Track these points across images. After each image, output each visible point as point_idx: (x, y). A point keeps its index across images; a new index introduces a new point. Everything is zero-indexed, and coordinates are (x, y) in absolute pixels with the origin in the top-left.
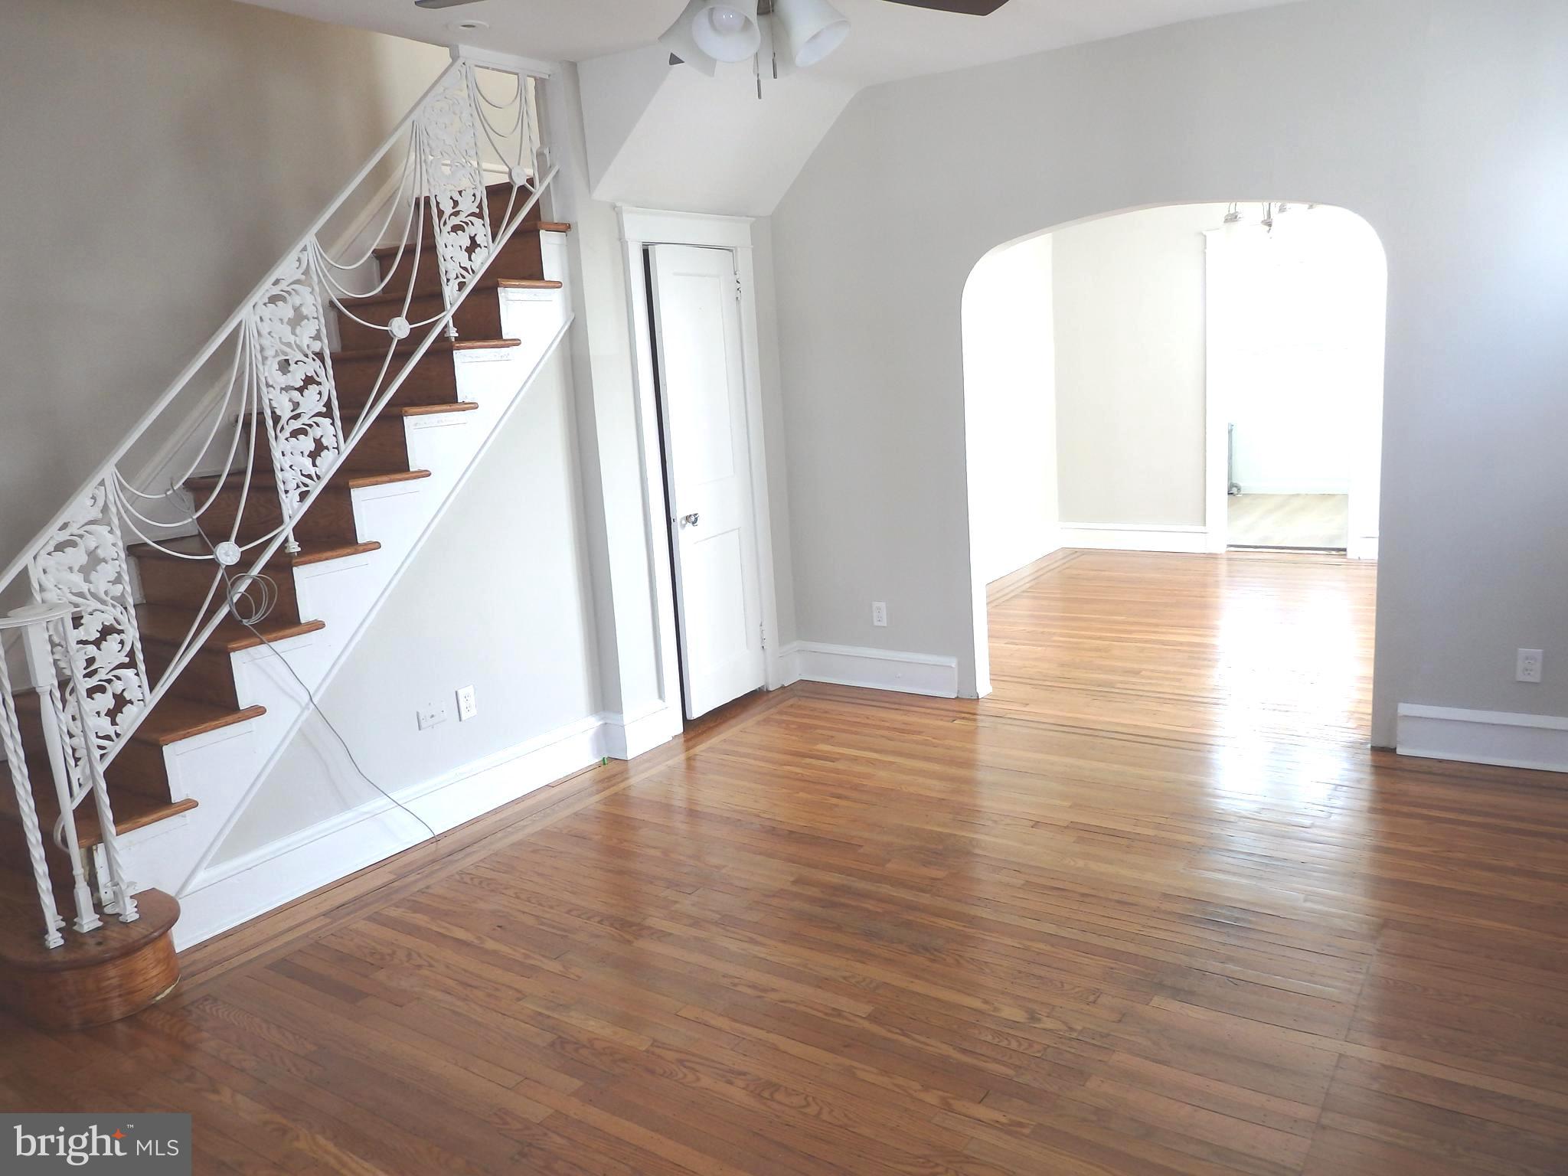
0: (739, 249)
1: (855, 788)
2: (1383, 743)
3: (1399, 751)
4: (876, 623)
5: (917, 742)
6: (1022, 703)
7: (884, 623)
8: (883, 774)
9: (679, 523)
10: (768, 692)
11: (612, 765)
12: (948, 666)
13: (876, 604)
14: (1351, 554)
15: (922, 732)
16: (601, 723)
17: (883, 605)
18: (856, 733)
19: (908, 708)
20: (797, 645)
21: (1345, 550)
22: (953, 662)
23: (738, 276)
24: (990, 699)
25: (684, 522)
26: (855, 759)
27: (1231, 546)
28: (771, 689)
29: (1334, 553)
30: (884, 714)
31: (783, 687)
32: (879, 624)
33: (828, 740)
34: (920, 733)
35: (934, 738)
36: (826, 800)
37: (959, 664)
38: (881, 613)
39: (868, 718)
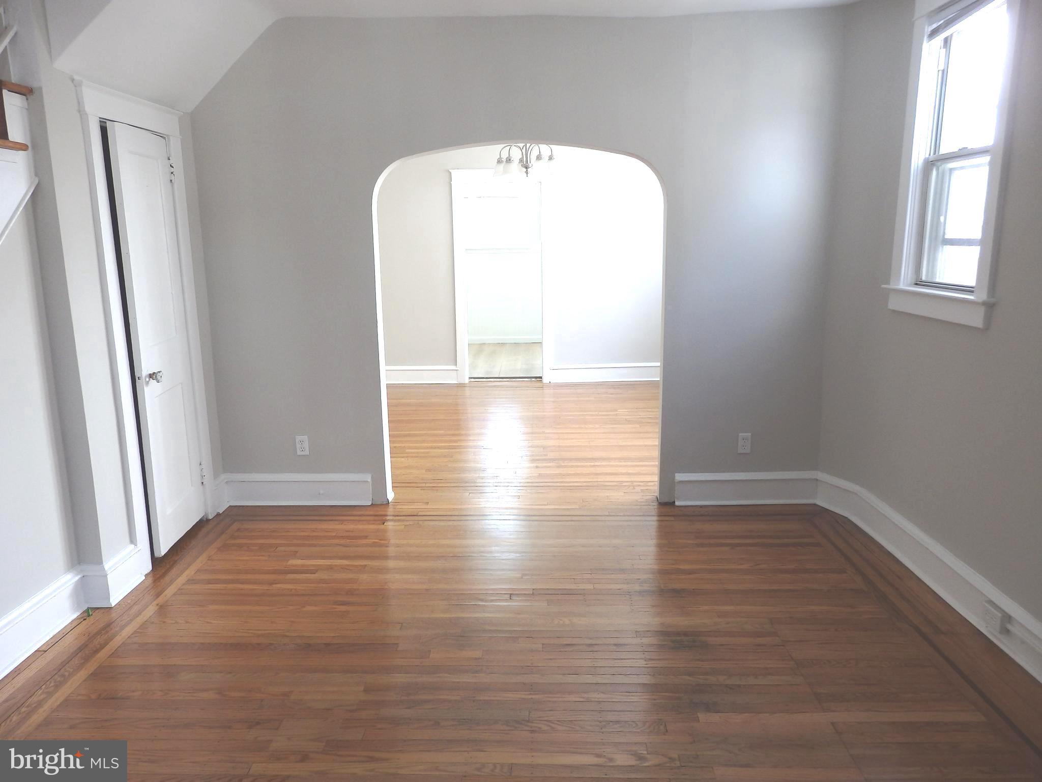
0: (171, 137)
1: (350, 592)
2: (666, 500)
3: (677, 503)
4: (299, 453)
5: (367, 545)
6: (423, 502)
7: (307, 452)
8: (364, 577)
9: (144, 381)
10: (208, 520)
11: (97, 615)
12: (365, 481)
13: (299, 438)
14: (546, 380)
15: (367, 536)
16: (79, 576)
17: (305, 438)
18: (315, 545)
19: (341, 518)
20: (224, 477)
21: (541, 378)
22: (368, 478)
23: (171, 161)
24: (396, 502)
25: (147, 380)
26: (330, 568)
27: (471, 378)
28: (210, 517)
29: (533, 379)
30: (324, 526)
31: (218, 515)
32: (303, 453)
33: (294, 555)
34: (366, 537)
35: (380, 540)
36: (335, 608)
37: (372, 477)
38: (303, 444)
39: (314, 531)
